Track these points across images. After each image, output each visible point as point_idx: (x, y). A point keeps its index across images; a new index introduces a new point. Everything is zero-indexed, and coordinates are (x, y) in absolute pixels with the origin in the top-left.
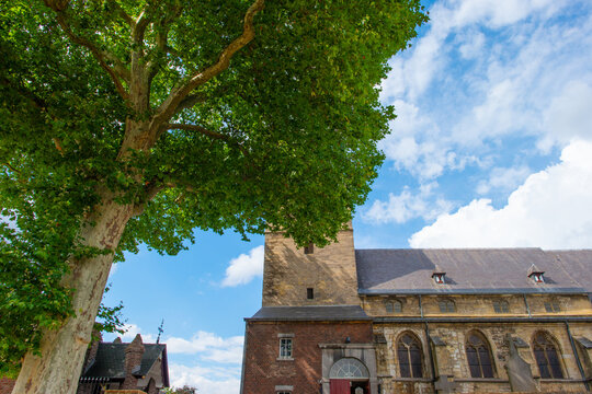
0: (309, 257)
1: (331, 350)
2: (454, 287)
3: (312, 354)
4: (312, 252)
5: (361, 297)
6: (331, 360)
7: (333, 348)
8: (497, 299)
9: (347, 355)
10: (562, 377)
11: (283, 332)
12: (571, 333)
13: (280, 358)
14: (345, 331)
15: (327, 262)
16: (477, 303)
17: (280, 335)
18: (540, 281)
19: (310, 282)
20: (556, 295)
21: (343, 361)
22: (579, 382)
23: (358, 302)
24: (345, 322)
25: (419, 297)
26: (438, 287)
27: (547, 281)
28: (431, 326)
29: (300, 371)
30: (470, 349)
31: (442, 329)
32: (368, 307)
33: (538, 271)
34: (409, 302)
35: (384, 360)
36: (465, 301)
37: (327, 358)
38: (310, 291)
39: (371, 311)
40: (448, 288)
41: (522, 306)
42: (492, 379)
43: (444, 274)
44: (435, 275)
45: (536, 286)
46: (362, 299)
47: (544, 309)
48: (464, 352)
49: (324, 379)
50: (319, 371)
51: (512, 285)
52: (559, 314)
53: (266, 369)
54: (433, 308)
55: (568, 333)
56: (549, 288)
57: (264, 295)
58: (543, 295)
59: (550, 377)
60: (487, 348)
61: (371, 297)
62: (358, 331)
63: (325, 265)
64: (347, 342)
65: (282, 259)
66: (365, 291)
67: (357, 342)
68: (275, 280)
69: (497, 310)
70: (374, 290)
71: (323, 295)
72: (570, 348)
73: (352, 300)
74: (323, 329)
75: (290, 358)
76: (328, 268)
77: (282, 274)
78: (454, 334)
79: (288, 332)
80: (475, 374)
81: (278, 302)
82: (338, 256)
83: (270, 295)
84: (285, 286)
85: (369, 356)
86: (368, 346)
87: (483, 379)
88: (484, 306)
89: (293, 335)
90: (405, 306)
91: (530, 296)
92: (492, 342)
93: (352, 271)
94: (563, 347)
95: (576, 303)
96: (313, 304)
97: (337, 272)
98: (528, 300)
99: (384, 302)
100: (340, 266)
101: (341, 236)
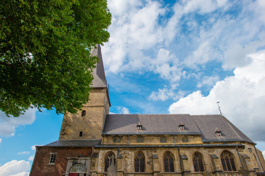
0: (83, 118)
1: (72, 160)
2: (145, 131)
3: (64, 162)
4: (85, 116)
5: (103, 136)
6: (71, 164)
7: (73, 159)
8: (162, 137)
9: (79, 162)
10: (174, 171)
11: (53, 152)
12: (180, 152)
13: (49, 164)
14: (80, 152)
15: (90, 120)
16: (153, 139)
17: (51, 153)
18: (182, 129)
19: (81, 129)
20: (187, 135)
21: (76, 165)
22: (179, 173)
23: (101, 138)
24: (80, 148)
25: (128, 136)
26: (138, 131)
27: (185, 129)
28: (120, 149)
29: (56, 169)
30: (136, 160)
31: (125, 151)
32: (105, 140)
33: (182, 124)
34: (124, 138)
35: (94, 165)
36: (148, 138)
37: (70, 164)
38: (81, 133)
39: (107, 142)
40: (142, 132)
41: (172, 140)
42: (143, 173)
43: (142, 126)
44: (138, 126)
45: (180, 131)
47: (181, 141)
48: (133, 161)
49: (66, 173)
50: (65, 169)
51: (170, 130)
52: (187, 143)
53: (42, 169)
54: (134, 140)
55: (179, 152)
56: (185, 132)
57: (60, 135)
58: (182, 135)
59: (168, 171)
60: (143, 159)
61: (107, 136)
62: (85, 152)
63: (89, 121)
64: (79, 157)
65: (71, 119)
66: (105, 133)
67: (84, 157)
68: (66, 128)
69: (161, 142)
70: (109, 133)
71: (86, 135)
72: (179, 159)
73: (99, 137)
74: (70, 151)
75: (54, 164)
76: (90, 123)
77: (70, 125)
78: (130, 153)
79: (55, 152)
80: (136, 170)
81: (66, 138)
82: (96, 118)
83: (63, 135)
84: (70, 131)
85: (88, 162)
86: (88, 158)
87: (140, 172)
88: (156, 140)
89: (57, 153)
90: (122, 140)
91: (176, 135)
92: (146, 156)
93: (101, 124)
94: (176, 158)
95: (195, 138)
96: (81, 139)
97: (94, 124)
98: (175, 137)
99: (112, 138)
100: (95, 122)
101: (99, 108)
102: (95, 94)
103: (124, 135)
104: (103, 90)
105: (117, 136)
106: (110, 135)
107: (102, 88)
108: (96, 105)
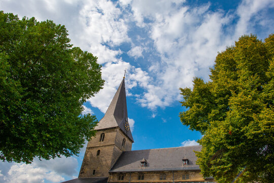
0: (97, 157)
4: (99, 155)
5: (110, 173)
8: (162, 174)
15: (103, 159)
16: (153, 175)
18: (185, 164)
19: (95, 167)
20: (188, 171)
23: (108, 175)
25: (130, 173)
26: (141, 168)
27: (189, 163)
32: (112, 178)
33: (186, 158)
34: (127, 175)
38: (94, 171)
40: (144, 169)
41: (172, 177)
43: (145, 162)
44: (142, 162)
45: (182, 166)
46: (110, 174)
52: (187, 180)
54: (135, 178)
56: (188, 167)
57: (80, 173)
58: (182, 171)
61: (114, 173)
65: (89, 158)
66: (112, 171)
68: (85, 167)
69: (161, 179)
70: (115, 170)
71: (98, 173)
73: (106, 175)
76: (102, 161)
77: (87, 164)
81: (83, 176)
82: (107, 156)
83: (82, 173)
84: (87, 169)
88: (155, 177)
90: (125, 177)
91: (176, 171)
93: (110, 162)
95: (197, 175)
96: (94, 177)
97: (104, 163)
98: (175, 173)
99: (117, 176)
100: (106, 160)
101: (110, 147)
102: (109, 134)
103: (127, 172)
104: (115, 130)
105: (121, 173)
106: (115, 173)
107: (115, 128)
108: (108, 144)
